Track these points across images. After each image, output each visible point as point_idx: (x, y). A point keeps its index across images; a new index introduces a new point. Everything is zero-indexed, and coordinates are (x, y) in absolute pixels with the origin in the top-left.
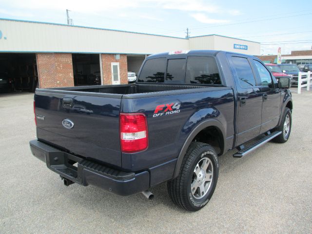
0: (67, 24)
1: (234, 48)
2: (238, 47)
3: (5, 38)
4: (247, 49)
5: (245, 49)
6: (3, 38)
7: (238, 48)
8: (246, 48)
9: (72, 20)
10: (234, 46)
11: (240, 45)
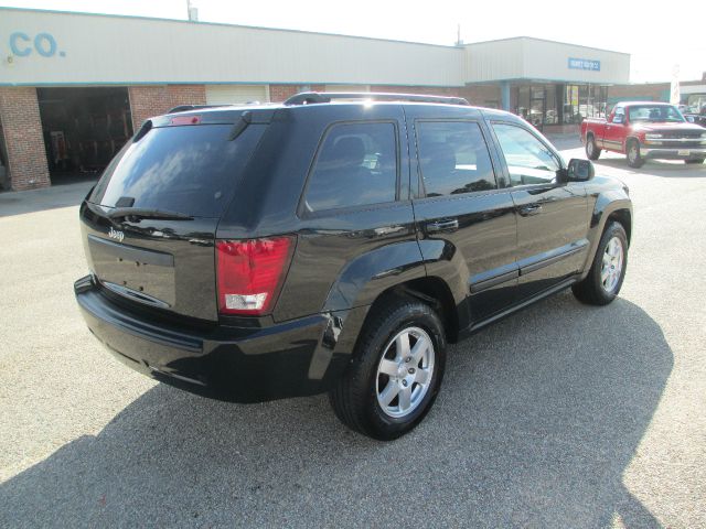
0: (187, 19)
1: (570, 67)
2: (577, 64)
3: (63, 54)
4: (598, 70)
5: (594, 69)
6: (57, 52)
7: (577, 68)
8: (597, 66)
9: (196, 10)
10: (569, 63)
11: (584, 60)
